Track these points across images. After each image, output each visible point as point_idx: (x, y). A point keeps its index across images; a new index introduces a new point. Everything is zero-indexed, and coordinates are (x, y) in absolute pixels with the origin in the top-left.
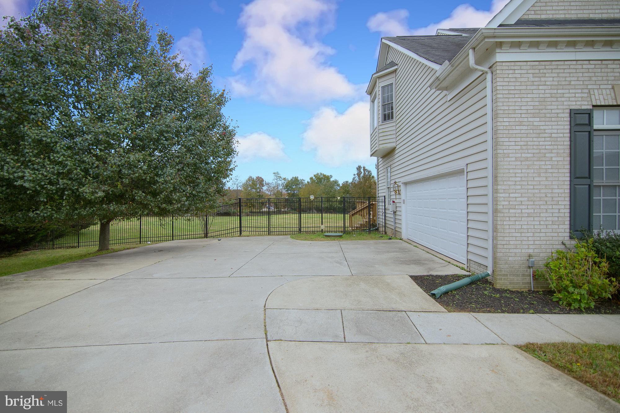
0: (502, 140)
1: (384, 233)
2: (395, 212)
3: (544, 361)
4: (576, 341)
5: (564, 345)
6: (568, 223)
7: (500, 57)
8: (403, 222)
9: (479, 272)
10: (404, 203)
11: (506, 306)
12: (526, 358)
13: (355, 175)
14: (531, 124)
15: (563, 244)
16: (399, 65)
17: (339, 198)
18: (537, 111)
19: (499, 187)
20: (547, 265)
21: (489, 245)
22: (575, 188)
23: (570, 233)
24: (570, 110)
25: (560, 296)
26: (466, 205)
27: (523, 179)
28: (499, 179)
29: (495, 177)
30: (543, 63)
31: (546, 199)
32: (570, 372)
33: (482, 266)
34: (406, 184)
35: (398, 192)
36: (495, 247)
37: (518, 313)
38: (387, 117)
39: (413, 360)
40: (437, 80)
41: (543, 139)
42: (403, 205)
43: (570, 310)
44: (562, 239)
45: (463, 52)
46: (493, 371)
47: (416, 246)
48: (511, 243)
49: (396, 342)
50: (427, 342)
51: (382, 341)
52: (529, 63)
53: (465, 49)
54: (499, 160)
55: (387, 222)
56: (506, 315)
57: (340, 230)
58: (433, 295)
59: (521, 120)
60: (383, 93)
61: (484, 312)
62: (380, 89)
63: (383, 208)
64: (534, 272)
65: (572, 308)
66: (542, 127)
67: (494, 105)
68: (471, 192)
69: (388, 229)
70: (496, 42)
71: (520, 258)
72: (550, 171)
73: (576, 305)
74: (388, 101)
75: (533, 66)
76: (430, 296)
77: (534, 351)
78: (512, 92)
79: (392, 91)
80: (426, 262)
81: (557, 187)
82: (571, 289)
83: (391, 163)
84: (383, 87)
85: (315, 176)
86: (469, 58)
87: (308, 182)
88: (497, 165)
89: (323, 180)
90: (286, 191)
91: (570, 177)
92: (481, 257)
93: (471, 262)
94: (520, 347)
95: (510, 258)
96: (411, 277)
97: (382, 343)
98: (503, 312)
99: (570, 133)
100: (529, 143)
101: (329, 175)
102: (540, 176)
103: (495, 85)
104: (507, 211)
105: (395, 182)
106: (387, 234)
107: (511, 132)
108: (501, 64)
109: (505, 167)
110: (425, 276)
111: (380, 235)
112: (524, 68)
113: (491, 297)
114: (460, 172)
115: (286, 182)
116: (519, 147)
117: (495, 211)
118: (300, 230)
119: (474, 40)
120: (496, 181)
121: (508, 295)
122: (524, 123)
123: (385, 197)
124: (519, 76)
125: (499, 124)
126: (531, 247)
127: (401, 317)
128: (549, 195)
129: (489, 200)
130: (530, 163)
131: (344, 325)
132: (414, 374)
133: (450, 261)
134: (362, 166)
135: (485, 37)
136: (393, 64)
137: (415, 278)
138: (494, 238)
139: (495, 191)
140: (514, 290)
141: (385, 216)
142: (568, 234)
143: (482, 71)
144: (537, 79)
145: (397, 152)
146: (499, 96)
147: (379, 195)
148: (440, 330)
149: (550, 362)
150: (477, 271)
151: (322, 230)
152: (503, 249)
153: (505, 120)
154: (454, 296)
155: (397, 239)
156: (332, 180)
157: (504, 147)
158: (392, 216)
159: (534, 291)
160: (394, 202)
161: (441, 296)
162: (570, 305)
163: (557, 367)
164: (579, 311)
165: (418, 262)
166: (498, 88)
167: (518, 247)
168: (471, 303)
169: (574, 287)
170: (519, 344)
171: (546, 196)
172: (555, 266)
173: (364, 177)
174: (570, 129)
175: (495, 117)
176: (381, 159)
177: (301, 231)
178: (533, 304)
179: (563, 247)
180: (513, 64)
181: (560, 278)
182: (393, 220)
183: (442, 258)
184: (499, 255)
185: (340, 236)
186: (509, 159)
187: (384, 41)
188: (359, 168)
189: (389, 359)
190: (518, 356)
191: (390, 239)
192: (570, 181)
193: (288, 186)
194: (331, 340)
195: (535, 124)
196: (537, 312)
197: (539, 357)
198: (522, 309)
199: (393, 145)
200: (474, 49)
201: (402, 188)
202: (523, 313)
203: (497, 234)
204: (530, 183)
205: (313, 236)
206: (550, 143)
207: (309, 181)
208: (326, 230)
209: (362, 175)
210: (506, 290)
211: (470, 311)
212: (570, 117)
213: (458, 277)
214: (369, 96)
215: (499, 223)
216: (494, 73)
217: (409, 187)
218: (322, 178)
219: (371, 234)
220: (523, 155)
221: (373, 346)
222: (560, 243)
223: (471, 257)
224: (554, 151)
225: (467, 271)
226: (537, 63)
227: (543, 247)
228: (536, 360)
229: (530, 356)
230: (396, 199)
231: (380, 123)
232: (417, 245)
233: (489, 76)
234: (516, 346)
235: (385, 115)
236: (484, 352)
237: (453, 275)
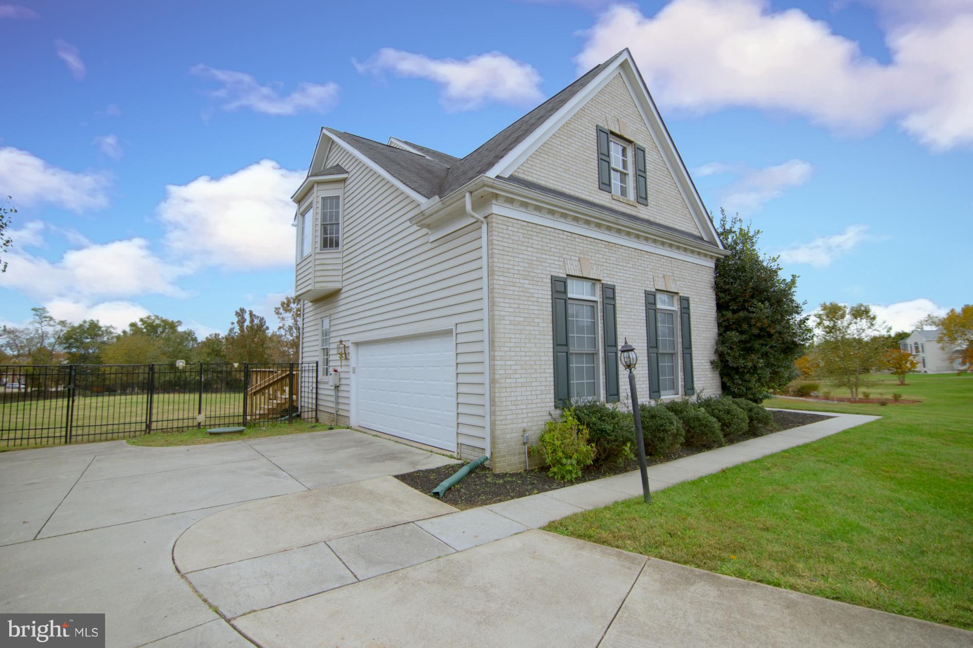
0: (498, 300)
1: (314, 420)
2: (338, 387)
3: (567, 535)
4: (580, 510)
5: (575, 515)
6: (552, 392)
7: (497, 209)
8: (353, 401)
9: (474, 457)
10: (354, 372)
11: (513, 491)
12: (553, 536)
13: (233, 323)
14: (522, 285)
15: (550, 414)
16: (351, 174)
17: (236, 365)
18: (527, 273)
19: (497, 353)
20: (542, 439)
21: (487, 423)
22: (557, 355)
23: (555, 402)
24: (552, 276)
25: (555, 470)
26: (455, 374)
27: (517, 345)
28: (496, 344)
29: (492, 342)
30: (531, 225)
31: (536, 367)
32: (589, 538)
33: (476, 449)
34: (357, 344)
35: (344, 355)
36: (493, 424)
37: (525, 496)
38: (329, 242)
39: (455, 573)
40: (421, 214)
41: (532, 303)
42: (353, 377)
43: (564, 483)
44: (548, 409)
45: (459, 192)
46: (533, 558)
47: (376, 436)
48: (509, 417)
49: (425, 560)
50: (459, 549)
51: (407, 565)
52: (519, 222)
53: (462, 191)
54: (496, 322)
55: (320, 402)
56: (516, 500)
57: (236, 421)
58: (436, 495)
59: (514, 280)
60: (324, 206)
61: (495, 502)
62: (320, 200)
63: (315, 380)
64: (529, 448)
65: (566, 480)
66: (531, 291)
67: (490, 260)
68: (461, 359)
69: (322, 413)
70: (493, 193)
71: (516, 434)
72: (538, 337)
73: (568, 477)
74: (331, 220)
75: (523, 225)
76: (432, 496)
77: (556, 528)
78: (506, 249)
79: (337, 207)
80: (403, 455)
81: (543, 354)
82: (564, 461)
83: (331, 312)
84: (324, 199)
85: (141, 320)
86: (465, 200)
87: (124, 332)
88: (494, 328)
89: (160, 330)
90: (65, 348)
91: (553, 344)
92: (476, 438)
93: (462, 446)
94: (544, 528)
95: (508, 436)
96: (397, 477)
97: (409, 567)
98: (512, 498)
99: (552, 299)
100: (521, 306)
101: (175, 320)
102: (530, 342)
103: (490, 238)
104: (503, 381)
105: (341, 342)
106: (320, 421)
107: (506, 292)
108: (496, 216)
109: (501, 331)
110: (412, 473)
111: (310, 425)
112: (516, 225)
113: (495, 484)
114: (447, 333)
115: (65, 330)
116: (512, 310)
117: (493, 381)
118: (149, 426)
119: (473, 184)
120: (493, 346)
121: (509, 479)
122: (516, 285)
123: (317, 363)
124: (511, 233)
125: (495, 282)
126: (525, 420)
127: (411, 530)
128: (538, 363)
129: (486, 368)
130: (522, 327)
131: (343, 559)
132: (465, 587)
133: (433, 450)
134: (247, 309)
135: (484, 185)
136: (338, 169)
137: (403, 478)
138: (493, 413)
139: (492, 358)
140: (512, 472)
141: (317, 393)
142: (553, 404)
143: (476, 218)
144: (526, 240)
145: (343, 296)
146: (495, 251)
147: (305, 360)
148: (464, 532)
149: (573, 534)
150: (470, 457)
151: (199, 424)
152: (502, 426)
153: (501, 278)
154: (459, 491)
155: (340, 427)
156: (180, 329)
157: (500, 309)
158: (333, 393)
159: (529, 470)
160: (336, 371)
161: (445, 493)
162: (563, 478)
163: (580, 536)
164: (571, 483)
165: (392, 456)
166: (495, 242)
167: (514, 422)
168: (479, 495)
169: (566, 458)
170: (542, 526)
171: (536, 364)
172: (550, 439)
173: (251, 328)
174: (552, 295)
175: (491, 273)
176: (310, 304)
177: (150, 430)
178: (534, 484)
179: (549, 417)
180: (506, 219)
181: (554, 451)
182: (333, 399)
183: (420, 447)
184: (498, 433)
185: (241, 432)
186: (504, 322)
187: (324, 131)
188: (241, 313)
189: (428, 582)
190: (546, 537)
191: (331, 429)
192: (554, 348)
193: (71, 338)
194: (337, 586)
195: (526, 286)
196: (540, 491)
197: (562, 533)
198: (527, 491)
199: (338, 286)
200: (471, 193)
201: (352, 350)
202: (529, 495)
203: (495, 409)
204: (522, 349)
205: (184, 437)
206: (537, 308)
207: (128, 329)
208: (208, 423)
209: (247, 323)
210: (506, 474)
211: (481, 505)
212: (552, 283)
213: (453, 469)
214: (296, 205)
215: (497, 395)
216: (490, 225)
217: (363, 351)
218: (158, 326)
219: (294, 424)
220: (517, 319)
221: (400, 574)
222: (548, 414)
223: (462, 440)
224: (540, 317)
225: (458, 459)
226: (526, 224)
227: (535, 419)
228: (561, 536)
229: (555, 534)
230: (341, 366)
231: (318, 250)
232: (378, 434)
233: (484, 227)
234: (540, 528)
235: (325, 240)
236: (516, 543)
237: (445, 466)
